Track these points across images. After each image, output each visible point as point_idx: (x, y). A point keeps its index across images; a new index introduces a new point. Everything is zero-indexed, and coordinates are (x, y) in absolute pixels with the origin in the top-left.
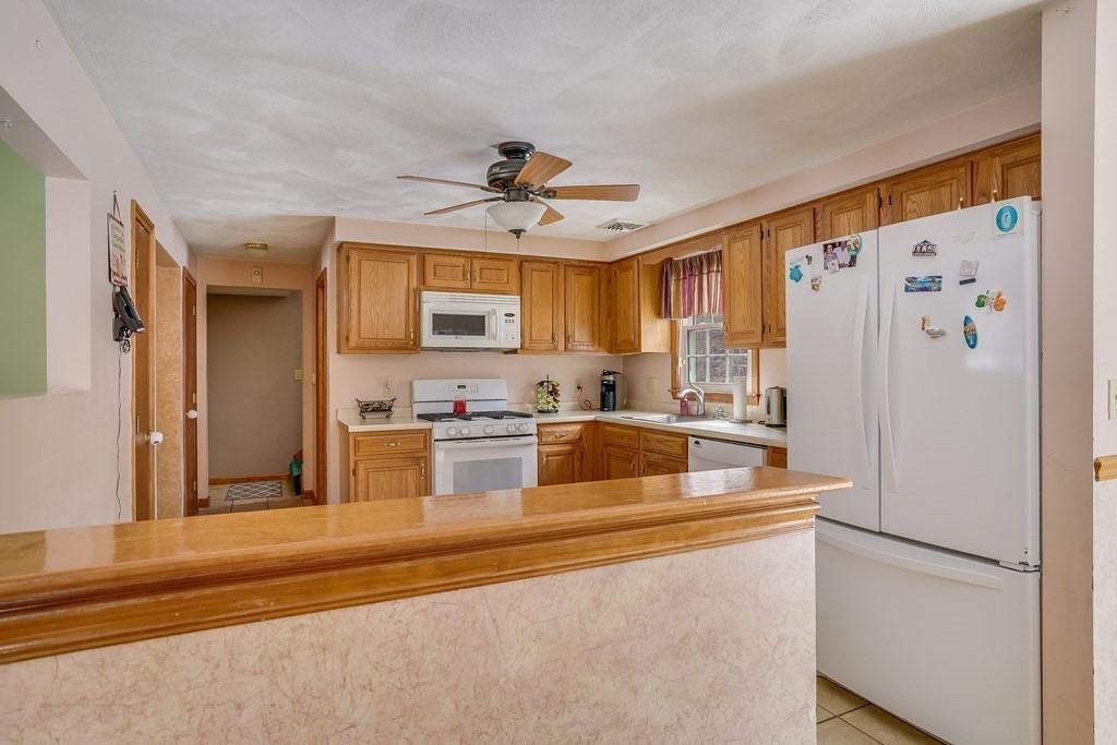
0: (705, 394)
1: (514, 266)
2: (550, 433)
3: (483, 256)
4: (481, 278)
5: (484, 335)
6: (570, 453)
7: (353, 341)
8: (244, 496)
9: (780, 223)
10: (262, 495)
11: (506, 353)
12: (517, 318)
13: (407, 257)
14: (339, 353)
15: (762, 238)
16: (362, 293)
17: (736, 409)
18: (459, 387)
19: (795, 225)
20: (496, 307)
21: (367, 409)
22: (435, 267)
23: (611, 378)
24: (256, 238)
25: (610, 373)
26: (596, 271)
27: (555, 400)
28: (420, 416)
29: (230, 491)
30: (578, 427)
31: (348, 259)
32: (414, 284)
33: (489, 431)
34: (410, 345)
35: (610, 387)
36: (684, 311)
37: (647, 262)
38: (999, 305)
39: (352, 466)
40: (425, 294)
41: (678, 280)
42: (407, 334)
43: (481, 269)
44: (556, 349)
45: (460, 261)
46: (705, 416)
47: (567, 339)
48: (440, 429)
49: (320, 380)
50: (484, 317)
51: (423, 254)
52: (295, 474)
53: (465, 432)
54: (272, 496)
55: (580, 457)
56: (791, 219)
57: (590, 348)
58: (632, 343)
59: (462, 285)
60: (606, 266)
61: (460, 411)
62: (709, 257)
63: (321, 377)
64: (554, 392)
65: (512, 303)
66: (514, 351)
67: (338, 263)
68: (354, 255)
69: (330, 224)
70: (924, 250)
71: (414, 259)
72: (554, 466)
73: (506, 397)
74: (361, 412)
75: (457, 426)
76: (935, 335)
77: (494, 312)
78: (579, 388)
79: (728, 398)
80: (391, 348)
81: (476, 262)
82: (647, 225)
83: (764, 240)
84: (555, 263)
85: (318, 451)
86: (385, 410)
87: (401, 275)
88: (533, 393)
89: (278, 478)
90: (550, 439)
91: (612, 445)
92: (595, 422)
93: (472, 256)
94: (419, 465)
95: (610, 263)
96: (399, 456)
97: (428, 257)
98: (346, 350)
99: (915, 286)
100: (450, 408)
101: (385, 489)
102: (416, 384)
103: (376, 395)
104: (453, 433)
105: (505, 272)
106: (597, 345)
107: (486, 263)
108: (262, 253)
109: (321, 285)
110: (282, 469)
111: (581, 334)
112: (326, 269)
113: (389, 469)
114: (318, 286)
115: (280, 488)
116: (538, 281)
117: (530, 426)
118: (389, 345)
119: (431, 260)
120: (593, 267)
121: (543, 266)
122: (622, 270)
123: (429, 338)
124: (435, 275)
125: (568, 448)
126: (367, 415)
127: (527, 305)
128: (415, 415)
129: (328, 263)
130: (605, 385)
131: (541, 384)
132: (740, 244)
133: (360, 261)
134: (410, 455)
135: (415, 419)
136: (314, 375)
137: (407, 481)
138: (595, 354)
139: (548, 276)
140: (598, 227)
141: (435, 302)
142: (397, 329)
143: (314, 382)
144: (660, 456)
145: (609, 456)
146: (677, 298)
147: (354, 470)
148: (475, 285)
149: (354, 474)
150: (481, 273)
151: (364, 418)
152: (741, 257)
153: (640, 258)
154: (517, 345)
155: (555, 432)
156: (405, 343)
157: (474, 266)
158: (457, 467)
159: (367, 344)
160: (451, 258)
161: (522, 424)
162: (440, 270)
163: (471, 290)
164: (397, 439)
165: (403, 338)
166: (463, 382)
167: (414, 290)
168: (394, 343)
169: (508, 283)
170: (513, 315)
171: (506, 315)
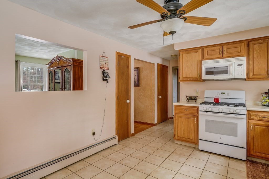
1: (244, 44)
2: (256, 115)
4: (227, 52)
5: (227, 73)
7: (181, 78)
12: (244, 66)
13: (197, 50)
16: (183, 63)
18: (222, 93)
20: (233, 63)
31: (180, 55)
32: (200, 59)
34: (199, 79)
40: (203, 62)
42: (197, 75)
43: (227, 49)
45: (218, 48)
51: (203, 48)
59: (219, 56)
65: (243, 60)
68: (181, 53)
71: (200, 51)
75: (206, 107)
77: (232, 65)
80: (192, 80)
81: (225, 47)
86: (195, 99)
87: (196, 56)
90: (255, 118)
93: (223, 45)
96: (189, 114)
98: (180, 81)
101: (183, 123)
102: (206, 92)
103: (193, 95)
105: (239, 48)
107: (229, 46)
108: (175, 57)
113: (185, 118)
119: (206, 50)
124: (208, 54)
125: (267, 123)
131: (266, 93)
133: (183, 55)
134: (192, 114)
137: (190, 123)
141: (207, 64)
142: (194, 74)
147: (175, 116)
148: (224, 55)
154: (245, 77)
155: (259, 115)
156: (197, 78)
157: (224, 49)
158: (207, 121)
159: (185, 79)
160: (214, 47)
161: (237, 109)
162: (209, 53)
163: (223, 57)
164: (187, 109)
165: (196, 77)
166: (223, 91)
167: (200, 61)
168: (193, 79)
169: (241, 52)
170: (242, 65)
171: (238, 65)
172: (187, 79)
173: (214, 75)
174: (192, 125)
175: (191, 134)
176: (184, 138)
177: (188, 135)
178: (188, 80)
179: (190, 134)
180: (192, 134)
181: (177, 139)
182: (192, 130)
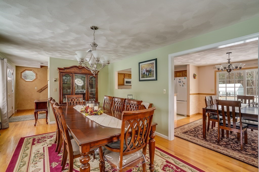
5: (131, 83)
34: (124, 85)
38: (185, 84)
51: (124, 74)
70: (180, 79)
76: (181, 86)
99: (179, 82)
124: (126, 77)
141: (126, 80)
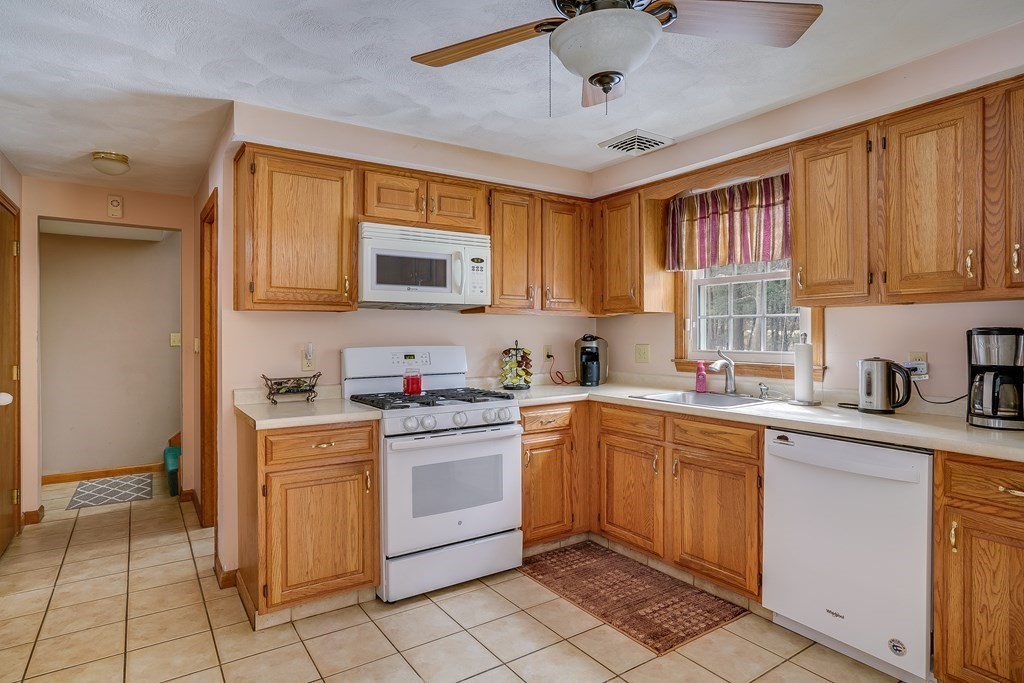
0: (736, 366)
1: (481, 195)
2: (535, 419)
3: (443, 179)
4: (440, 209)
5: (445, 285)
6: (558, 444)
7: (261, 292)
8: (98, 501)
9: (907, 126)
10: (124, 498)
11: (463, 312)
12: (487, 265)
13: (339, 173)
14: (237, 308)
15: (869, 150)
16: (275, 221)
17: (800, 386)
18: (406, 357)
19: (941, 126)
21: (281, 389)
22: (379, 189)
23: (594, 344)
24: (110, 140)
25: (594, 338)
26: (577, 209)
27: (528, 373)
28: (355, 398)
29: (77, 493)
30: (567, 410)
31: (253, 169)
32: (350, 212)
33: (461, 420)
34: (344, 299)
35: (593, 356)
36: (702, 259)
37: (655, 196)
39: (261, 481)
40: (367, 228)
41: (692, 221)
42: (340, 281)
43: (440, 197)
44: (531, 307)
45: (414, 184)
46: (736, 394)
47: (544, 295)
48: (393, 420)
49: (207, 347)
50: (445, 262)
51: (360, 168)
52: (171, 468)
53: (429, 423)
54: (138, 499)
55: (569, 447)
56: (936, 118)
57: (571, 307)
58: (629, 300)
59: (416, 217)
60: (587, 204)
61: (412, 392)
62: (768, 183)
63: (207, 342)
64: (524, 361)
65: (479, 245)
66: (481, 309)
67: (236, 180)
68: (263, 164)
69: (225, 113)
71: (350, 177)
72: (539, 462)
73: (466, 369)
74: (270, 393)
75: (414, 415)
77: (458, 256)
78: (549, 356)
79: (787, 372)
80: (315, 302)
81: (434, 187)
82: (668, 143)
83: (873, 155)
84: (531, 195)
85: (203, 442)
86: (306, 391)
87: (332, 198)
88: (495, 364)
89: (148, 469)
90: (534, 427)
91: (615, 433)
92: (588, 403)
93: (427, 178)
94: (363, 473)
95: (592, 201)
96: (338, 461)
97: (369, 176)
98: (249, 305)
100: (399, 386)
101: (313, 512)
102: (349, 353)
103: (290, 368)
104: (412, 425)
105: (471, 203)
106: (578, 302)
107: (446, 189)
108: (119, 167)
109: (209, 218)
110: (152, 458)
111: (558, 289)
112: (216, 190)
113: (318, 482)
114: (203, 221)
115: (150, 485)
116: (510, 217)
117: (511, 410)
118: (314, 298)
119: (374, 180)
120: (574, 204)
121: (516, 199)
122: (612, 208)
123: (370, 289)
124: (379, 200)
125: (555, 437)
126: (278, 398)
127: (498, 249)
128: (347, 396)
129: (221, 180)
130: (588, 353)
131: (507, 352)
132: (828, 162)
133: (271, 173)
134: (350, 459)
135: (348, 403)
136: (197, 342)
138: (575, 315)
139: (523, 211)
140: (601, 145)
141: (381, 239)
142: (325, 273)
143: (197, 348)
144: (704, 452)
145: (611, 447)
146: (691, 244)
147: (265, 489)
148: (433, 218)
149: (265, 494)
150: (440, 202)
151: (275, 403)
152: (830, 179)
153: (641, 191)
154: (487, 301)
155: (541, 417)
156: (337, 296)
157: (431, 193)
158: (418, 473)
159: (280, 296)
160: (401, 179)
161: (502, 409)
162: (385, 194)
163: (426, 224)
164: (330, 437)
165: (335, 288)
166: (409, 350)
167: (350, 221)
168: (321, 295)
169: (474, 217)
170: (482, 261)
171: (473, 260)
172: (291, 297)
173: (406, 287)
174: (353, 508)
175: (349, 549)
176: (316, 582)
177: (337, 560)
178: (297, 303)
179: (345, 551)
180: (353, 550)
181: (283, 603)
182: (353, 528)
